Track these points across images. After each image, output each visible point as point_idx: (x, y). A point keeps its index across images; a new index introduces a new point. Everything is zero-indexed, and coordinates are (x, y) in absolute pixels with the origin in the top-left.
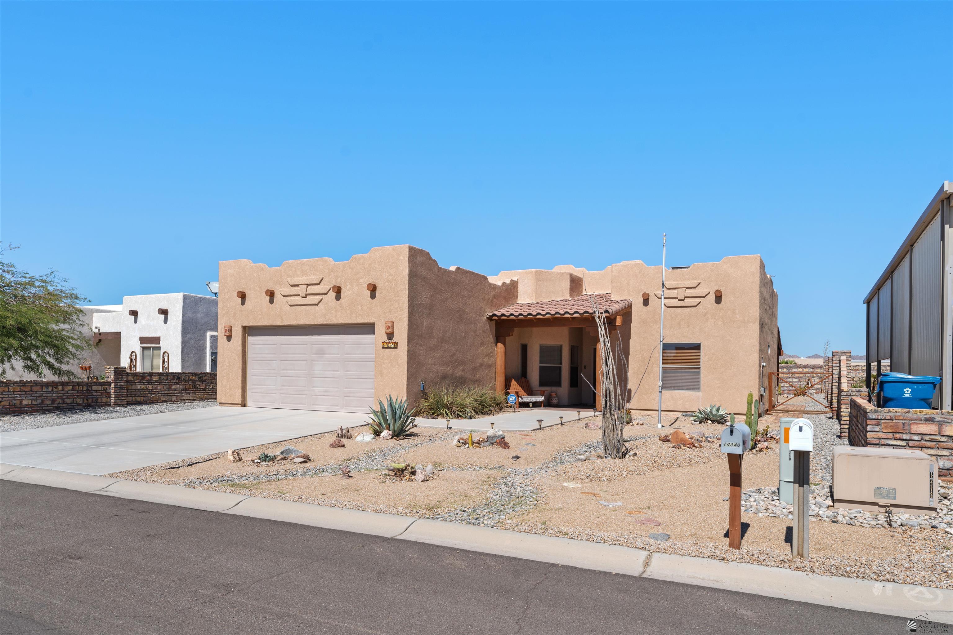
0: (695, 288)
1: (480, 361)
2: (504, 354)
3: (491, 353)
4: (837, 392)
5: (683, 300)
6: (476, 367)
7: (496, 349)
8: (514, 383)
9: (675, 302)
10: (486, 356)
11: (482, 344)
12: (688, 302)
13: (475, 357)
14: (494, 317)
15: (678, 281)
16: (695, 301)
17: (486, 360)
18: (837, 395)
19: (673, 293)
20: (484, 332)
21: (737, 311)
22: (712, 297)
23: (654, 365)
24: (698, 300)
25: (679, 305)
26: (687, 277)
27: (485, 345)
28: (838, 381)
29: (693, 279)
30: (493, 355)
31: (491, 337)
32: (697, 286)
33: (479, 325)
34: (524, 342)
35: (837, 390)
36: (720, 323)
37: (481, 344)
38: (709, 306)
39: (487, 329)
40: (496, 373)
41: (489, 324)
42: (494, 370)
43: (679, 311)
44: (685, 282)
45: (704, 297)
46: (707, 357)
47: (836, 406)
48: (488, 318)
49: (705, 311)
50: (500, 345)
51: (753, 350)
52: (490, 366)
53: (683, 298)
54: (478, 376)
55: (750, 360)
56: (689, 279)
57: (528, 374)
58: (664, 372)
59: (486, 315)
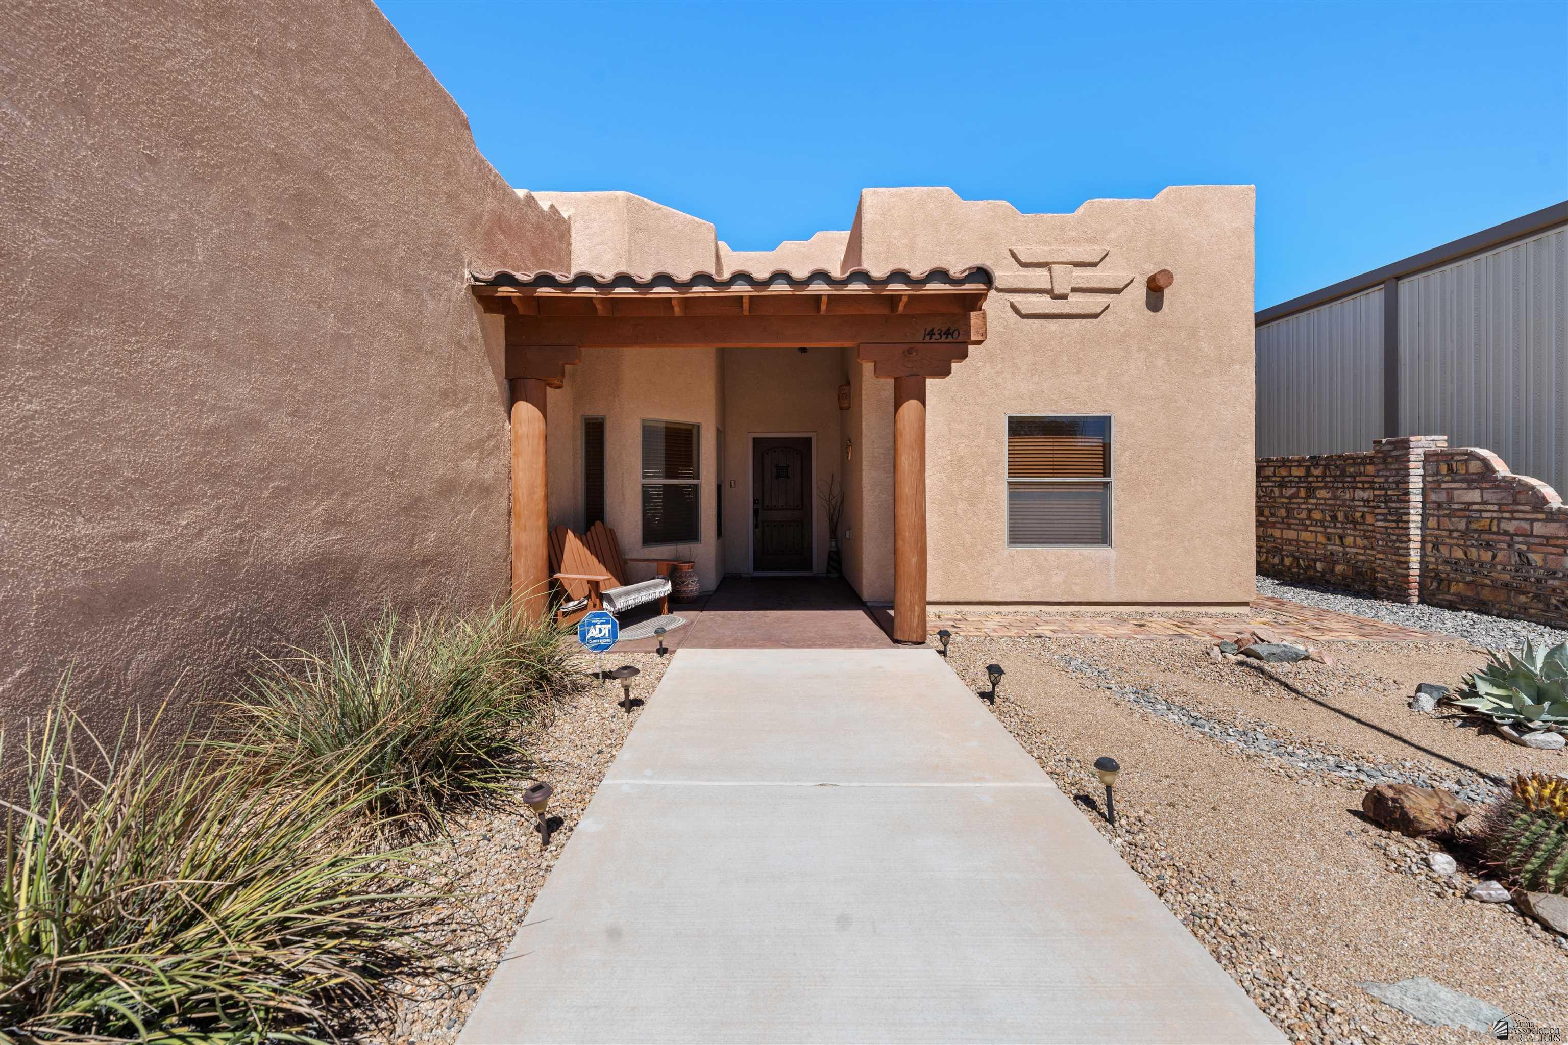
0: (1094, 265)
1: (439, 469)
2: (542, 442)
3: (490, 436)
4: (1419, 538)
5: (1064, 297)
6: (419, 499)
7: (508, 426)
8: (572, 543)
9: (1043, 303)
10: (469, 448)
11: (451, 396)
12: (1077, 303)
13: (412, 453)
14: (505, 291)
15: (1050, 244)
16: (1094, 302)
17: (470, 464)
18: (1418, 545)
19: (1039, 278)
20: (458, 344)
21: (1202, 333)
22: (1139, 292)
23: (988, 478)
24: (1104, 299)
25: (1056, 311)
26: (1074, 234)
27: (465, 401)
28: (1420, 511)
29: (1089, 241)
30: (496, 447)
31: (490, 375)
32: (1101, 260)
33: (431, 305)
34: (594, 410)
35: (1419, 532)
36: (1160, 363)
37: (445, 394)
38: (1131, 317)
39: (472, 338)
40: (510, 512)
41: (481, 320)
42: (504, 504)
43: (1053, 328)
44: (1070, 250)
45: (1117, 291)
46: (1127, 453)
47: (1418, 572)
48: (473, 287)
49: (1122, 330)
50: (525, 410)
51: (1243, 434)
52: (486, 490)
53: (1066, 290)
54: (432, 536)
55: (1236, 462)
56: (1076, 241)
57: (608, 509)
58: (1012, 496)
59: (467, 275)
